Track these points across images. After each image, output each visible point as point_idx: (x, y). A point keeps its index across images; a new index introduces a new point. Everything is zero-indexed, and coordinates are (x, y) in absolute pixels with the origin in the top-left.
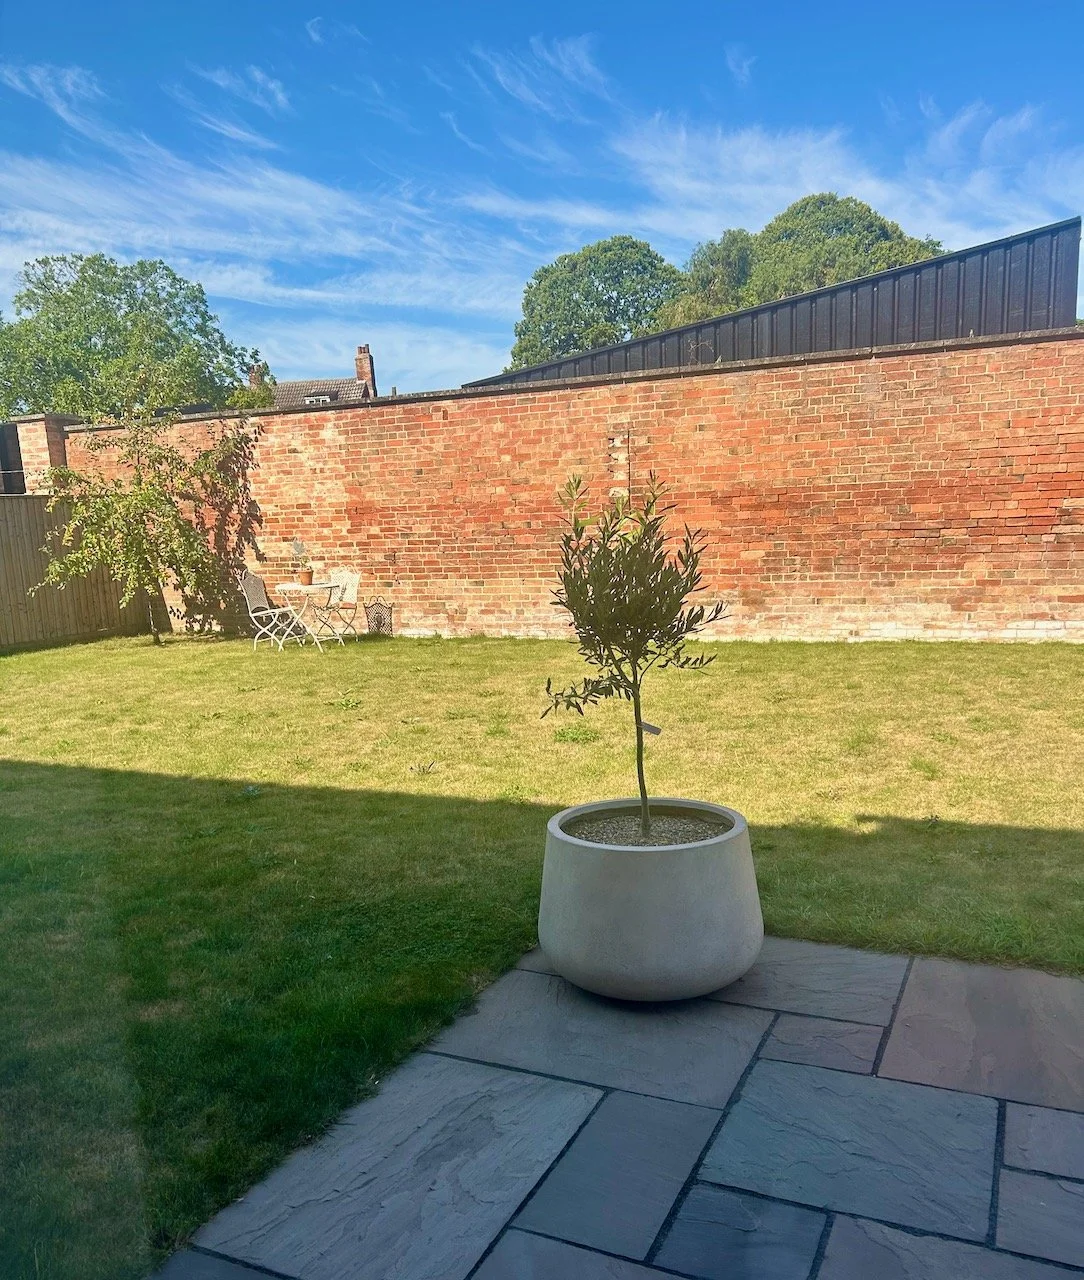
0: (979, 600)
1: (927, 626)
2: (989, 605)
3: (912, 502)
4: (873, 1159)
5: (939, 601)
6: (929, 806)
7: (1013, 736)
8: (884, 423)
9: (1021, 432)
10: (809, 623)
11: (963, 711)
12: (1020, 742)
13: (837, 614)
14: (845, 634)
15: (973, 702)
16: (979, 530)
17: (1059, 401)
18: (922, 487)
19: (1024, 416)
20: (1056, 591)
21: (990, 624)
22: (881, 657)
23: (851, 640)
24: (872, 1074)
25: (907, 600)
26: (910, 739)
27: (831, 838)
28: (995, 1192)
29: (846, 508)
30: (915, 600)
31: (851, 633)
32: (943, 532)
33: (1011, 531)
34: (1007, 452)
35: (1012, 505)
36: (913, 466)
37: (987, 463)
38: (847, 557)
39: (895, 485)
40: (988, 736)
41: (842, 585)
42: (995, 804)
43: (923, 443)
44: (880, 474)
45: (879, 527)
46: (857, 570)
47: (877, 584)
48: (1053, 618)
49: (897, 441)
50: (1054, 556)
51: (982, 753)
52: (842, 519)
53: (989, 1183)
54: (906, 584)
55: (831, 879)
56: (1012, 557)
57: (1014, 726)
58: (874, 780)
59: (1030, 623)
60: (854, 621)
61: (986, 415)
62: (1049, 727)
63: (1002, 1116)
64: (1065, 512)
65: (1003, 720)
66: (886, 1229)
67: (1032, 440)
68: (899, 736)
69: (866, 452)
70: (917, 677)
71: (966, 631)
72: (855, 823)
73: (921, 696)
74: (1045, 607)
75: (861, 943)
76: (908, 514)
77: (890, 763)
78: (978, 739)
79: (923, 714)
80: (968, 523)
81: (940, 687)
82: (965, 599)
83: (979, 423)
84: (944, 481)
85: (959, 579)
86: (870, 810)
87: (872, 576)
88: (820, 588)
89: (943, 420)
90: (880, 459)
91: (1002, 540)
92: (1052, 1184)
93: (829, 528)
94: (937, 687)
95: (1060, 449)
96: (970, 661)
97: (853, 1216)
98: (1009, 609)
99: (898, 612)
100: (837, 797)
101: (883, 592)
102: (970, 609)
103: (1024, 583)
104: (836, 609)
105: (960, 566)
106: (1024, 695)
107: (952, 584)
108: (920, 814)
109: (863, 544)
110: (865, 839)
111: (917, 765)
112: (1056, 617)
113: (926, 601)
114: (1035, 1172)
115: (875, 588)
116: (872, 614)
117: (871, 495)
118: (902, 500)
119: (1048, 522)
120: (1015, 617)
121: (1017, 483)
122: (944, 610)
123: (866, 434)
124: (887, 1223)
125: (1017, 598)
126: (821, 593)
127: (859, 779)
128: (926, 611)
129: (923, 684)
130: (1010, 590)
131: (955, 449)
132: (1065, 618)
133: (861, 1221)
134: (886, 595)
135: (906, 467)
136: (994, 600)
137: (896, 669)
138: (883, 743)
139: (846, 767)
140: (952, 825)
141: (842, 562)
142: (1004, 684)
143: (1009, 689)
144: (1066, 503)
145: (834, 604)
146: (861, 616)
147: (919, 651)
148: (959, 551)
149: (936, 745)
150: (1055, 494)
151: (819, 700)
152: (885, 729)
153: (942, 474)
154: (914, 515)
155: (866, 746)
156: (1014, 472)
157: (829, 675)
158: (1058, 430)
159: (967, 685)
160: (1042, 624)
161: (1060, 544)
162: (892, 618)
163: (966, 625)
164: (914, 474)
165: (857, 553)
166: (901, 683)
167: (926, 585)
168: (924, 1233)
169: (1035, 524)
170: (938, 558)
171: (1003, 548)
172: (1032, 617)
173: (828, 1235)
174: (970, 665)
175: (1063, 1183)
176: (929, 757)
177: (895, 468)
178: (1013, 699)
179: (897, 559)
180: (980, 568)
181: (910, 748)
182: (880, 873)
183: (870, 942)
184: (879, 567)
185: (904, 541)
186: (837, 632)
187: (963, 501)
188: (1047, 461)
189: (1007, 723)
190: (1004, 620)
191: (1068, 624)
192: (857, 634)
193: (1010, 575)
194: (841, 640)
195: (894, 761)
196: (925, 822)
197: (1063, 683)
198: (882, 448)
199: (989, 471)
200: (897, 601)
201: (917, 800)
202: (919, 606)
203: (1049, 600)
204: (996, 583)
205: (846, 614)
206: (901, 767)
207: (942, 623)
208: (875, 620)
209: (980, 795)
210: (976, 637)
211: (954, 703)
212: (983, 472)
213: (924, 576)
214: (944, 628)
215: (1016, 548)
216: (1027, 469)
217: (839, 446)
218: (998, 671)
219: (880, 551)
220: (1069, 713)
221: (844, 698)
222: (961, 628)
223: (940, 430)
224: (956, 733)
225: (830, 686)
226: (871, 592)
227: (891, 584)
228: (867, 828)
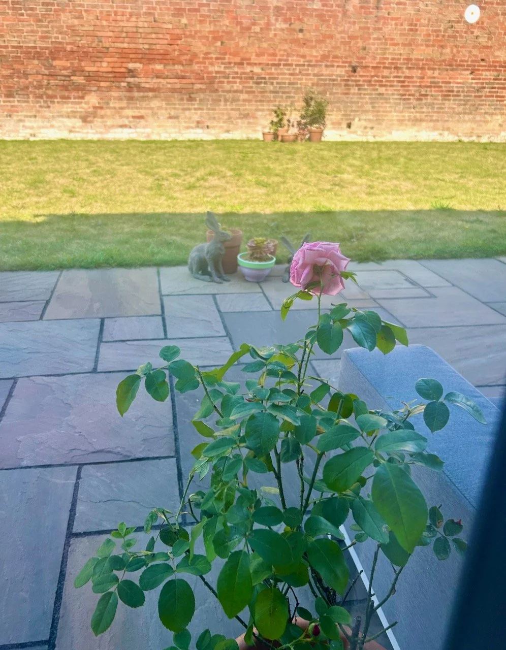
0: (94, 117)
1: (71, 131)
2: (100, 120)
3: (54, 59)
4: (39, 352)
5: (75, 117)
6: (71, 208)
7: (112, 177)
8: (32, 9)
9: (104, 23)
10: (7, 129)
11: (88, 168)
12: (115, 179)
13: (21, 124)
14: (28, 136)
15: (94, 164)
16: (90, 77)
17: (121, 7)
18: (58, 50)
19: (105, 14)
20: (129, 112)
21: (102, 130)
22: (47, 146)
23: (32, 139)
24: (40, 320)
25: (59, 116)
26: (62, 181)
27: (20, 225)
28: (98, 352)
29: (17, 60)
30: (62, 116)
31: (31, 135)
32: (72, 78)
33: (106, 79)
34: (99, 34)
35: (105, 64)
36: (50, 38)
37: (90, 39)
38: (22, 89)
39: (42, 48)
40: (101, 178)
41: (21, 106)
42: (103, 205)
43: (55, 24)
44: (33, 41)
45: (38, 73)
46: (29, 98)
47: (41, 107)
48: (130, 127)
49: (40, 21)
50: (128, 94)
51: (98, 185)
52: (16, 66)
53: (95, 350)
54: (56, 107)
55: (19, 243)
56: (108, 94)
57: (113, 173)
58: (43, 199)
59: (120, 130)
60: (32, 128)
61: (86, 11)
62: (128, 173)
63: (102, 324)
64: (130, 71)
65: (107, 171)
66: (44, 378)
67: (111, 28)
68: (56, 180)
69: (23, 26)
70: (66, 154)
71: (91, 134)
72: (32, 218)
73: (68, 162)
74: (126, 122)
75: (35, 268)
76: (52, 65)
77: (51, 192)
78: (96, 179)
79: (69, 169)
80: (84, 73)
81: (77, 158)
82: (87, 117)
83: (82, 15)
84: (69, 48)
85: (84, 105)
86: (41, 212)
87: (38, 102)
88: (9, 108)
89: (64, 11)
90: (32, 31)
91: (103, 84)
92: (123, 344)
93: (9, 72)
94: (76, 158)
95: (124, 35)
96: (93, 147)
97: (28, 377)
98: (109, 122)
99: (54, 123)
100: (23, 207)
101: (45, 111)
102: (91, 122)
103: (115, 108)
104: (20, 121)
105: (83, 98)
106: (118, 160)
107: (80, 108)
108: (67, 212)
109: (30, 82)
110: (38, 224)
111: (65, 191)
112: (132, 126)
113: (68, 117)
114: (116, 341)
115: (41, 109)
116: (41, 124)
117: (30, 53)
118: (48, 57)
119: (123, 76)
120: (113, 126)
121: (105, 52)
122: (78, 123)
123: (22, 15)
124: (45, 376)
125: (113, 116)
126: (10, 111)
127: (35, 199)
128: (69, 122)
129: (69, 157)
130: (108, 112)
131: (73, 29)
132: (136, 127)
133: (31, 378)
134: (48, 114)
135: (46, 37)
136: (102, 117)
137: (56, 151)
138: (48, 183)
139: (28, 195)
140: (82, 215)
141: (20, 92)
142: (108, 156)
143: (111, 158)
144: (131, 66)
145: (20, 118)
146: (35, 125)
147: (67, 144)
148: (82, 90)
149: (75, 182)
150: (125, 60)
151: (14, 165)
152: (49, 177)
153: (68, 44)
154: (55, 67)
155: (40, 185)
156: (104, 46)
157: (19, 154)
158: (122, 24)
159: (91, 157)
160: (126, 130)
161: (130, 88)
162: (52, 126)
163: (90, 131)
164: (52, 42)
165: (27, 88)
166: (58, 157)
167: (67, 108)
168: (63, 375)
169: (117, 76)
170: (71, 93)
171: (104, 89)
172: (122, 126)
173: (15, 387)
174: (93, 149)
175: (128, 342)
176: (71, 187)
177: (42, 37)
178: (113, 162)
179: (50, 92)
180: (93, 99)
181: (62, 185)
182: (46, 238)
183: (39, 267)
184: (41, 97)
185: (52, 82)
186: (22, 134)
187: (80, 60)
188: (119, 41)
189: (108, 172)
190: (108, 128)
191: (138, 130)
192: (34, 136)
193: (108, 103)
194: (26, 139)
195: (54, 190)
196: (69, 215)
197: (135, 155)
198: (32, 25)
199: (91, 44)
200: (53, 117)
201: (65, 206)
202: (65, 120)
203: (127, 117)
204: (101, 108)
205: (27, 124)
206: (57, 193)
207: (77, 130)
208: (43, 127)
209: (96, 201)
210: (95, 137)
211: (84, 164)
212: (88, 44)
213: (65, 103)
214: (79, 132)
215: (109, 89)
216: (110, 45)
217: (8, 21)
218: (106, 151)
219: (40, 87)
220: (138, 167)
221: (27, 164)
222: (88, 133)
223: (63, 17)
224: (85, 177)
225: (20, 159)
226: (38, 111)
227: (49, 107)
228: (39, 220)
